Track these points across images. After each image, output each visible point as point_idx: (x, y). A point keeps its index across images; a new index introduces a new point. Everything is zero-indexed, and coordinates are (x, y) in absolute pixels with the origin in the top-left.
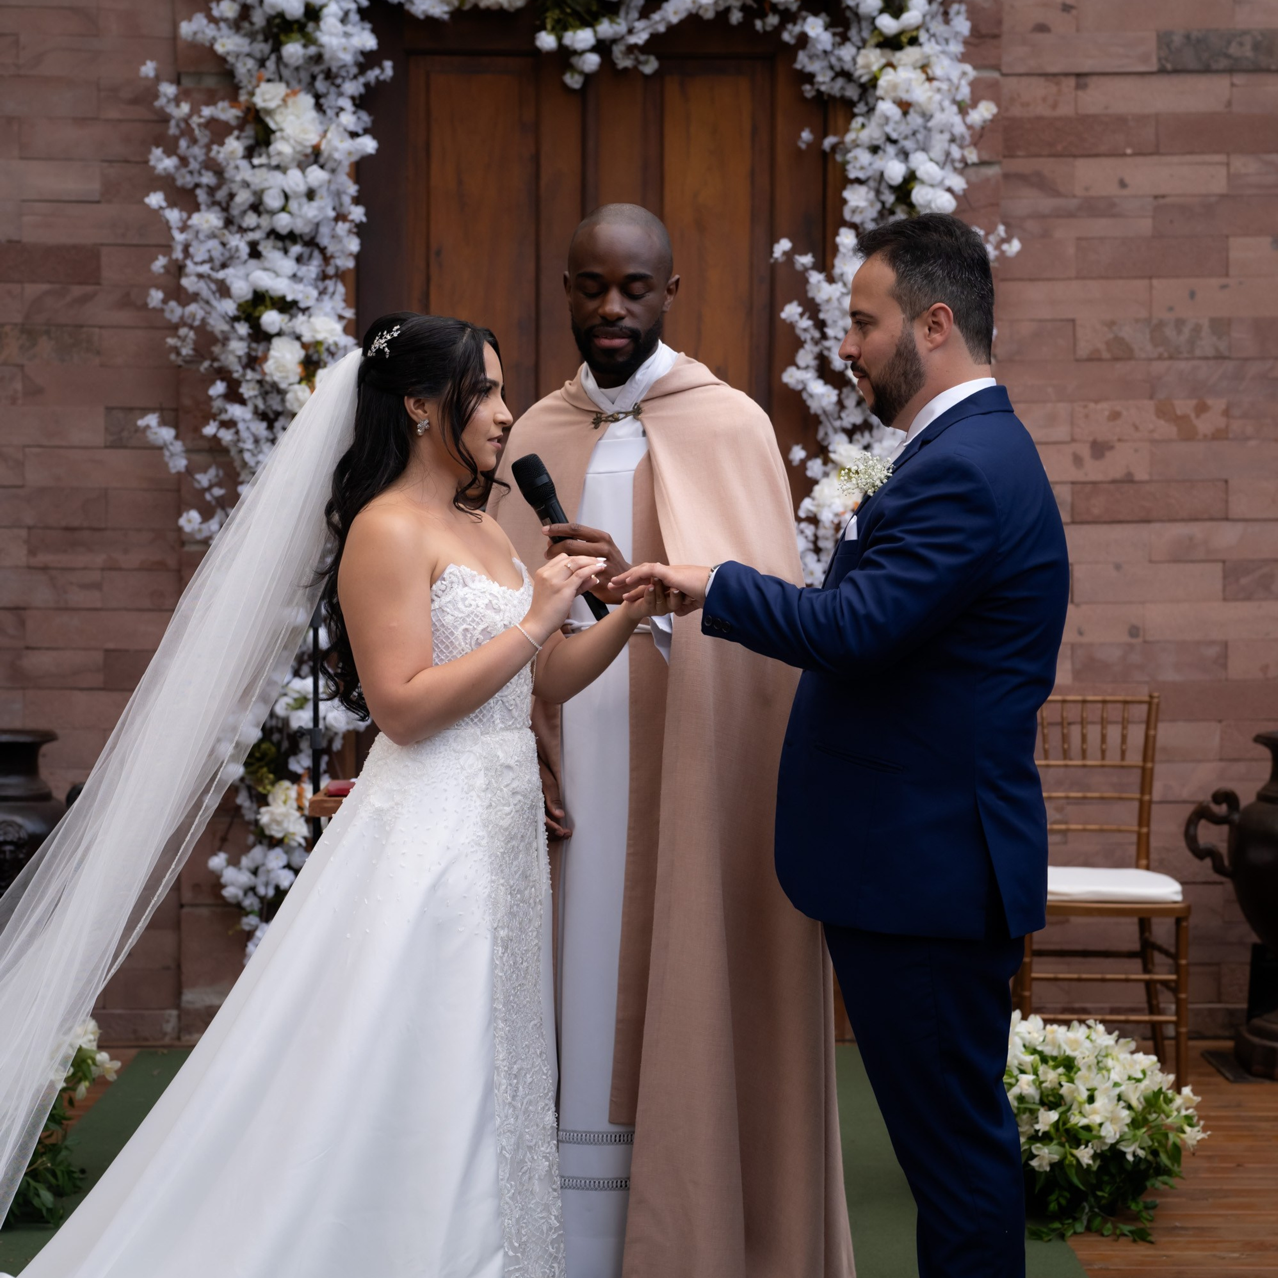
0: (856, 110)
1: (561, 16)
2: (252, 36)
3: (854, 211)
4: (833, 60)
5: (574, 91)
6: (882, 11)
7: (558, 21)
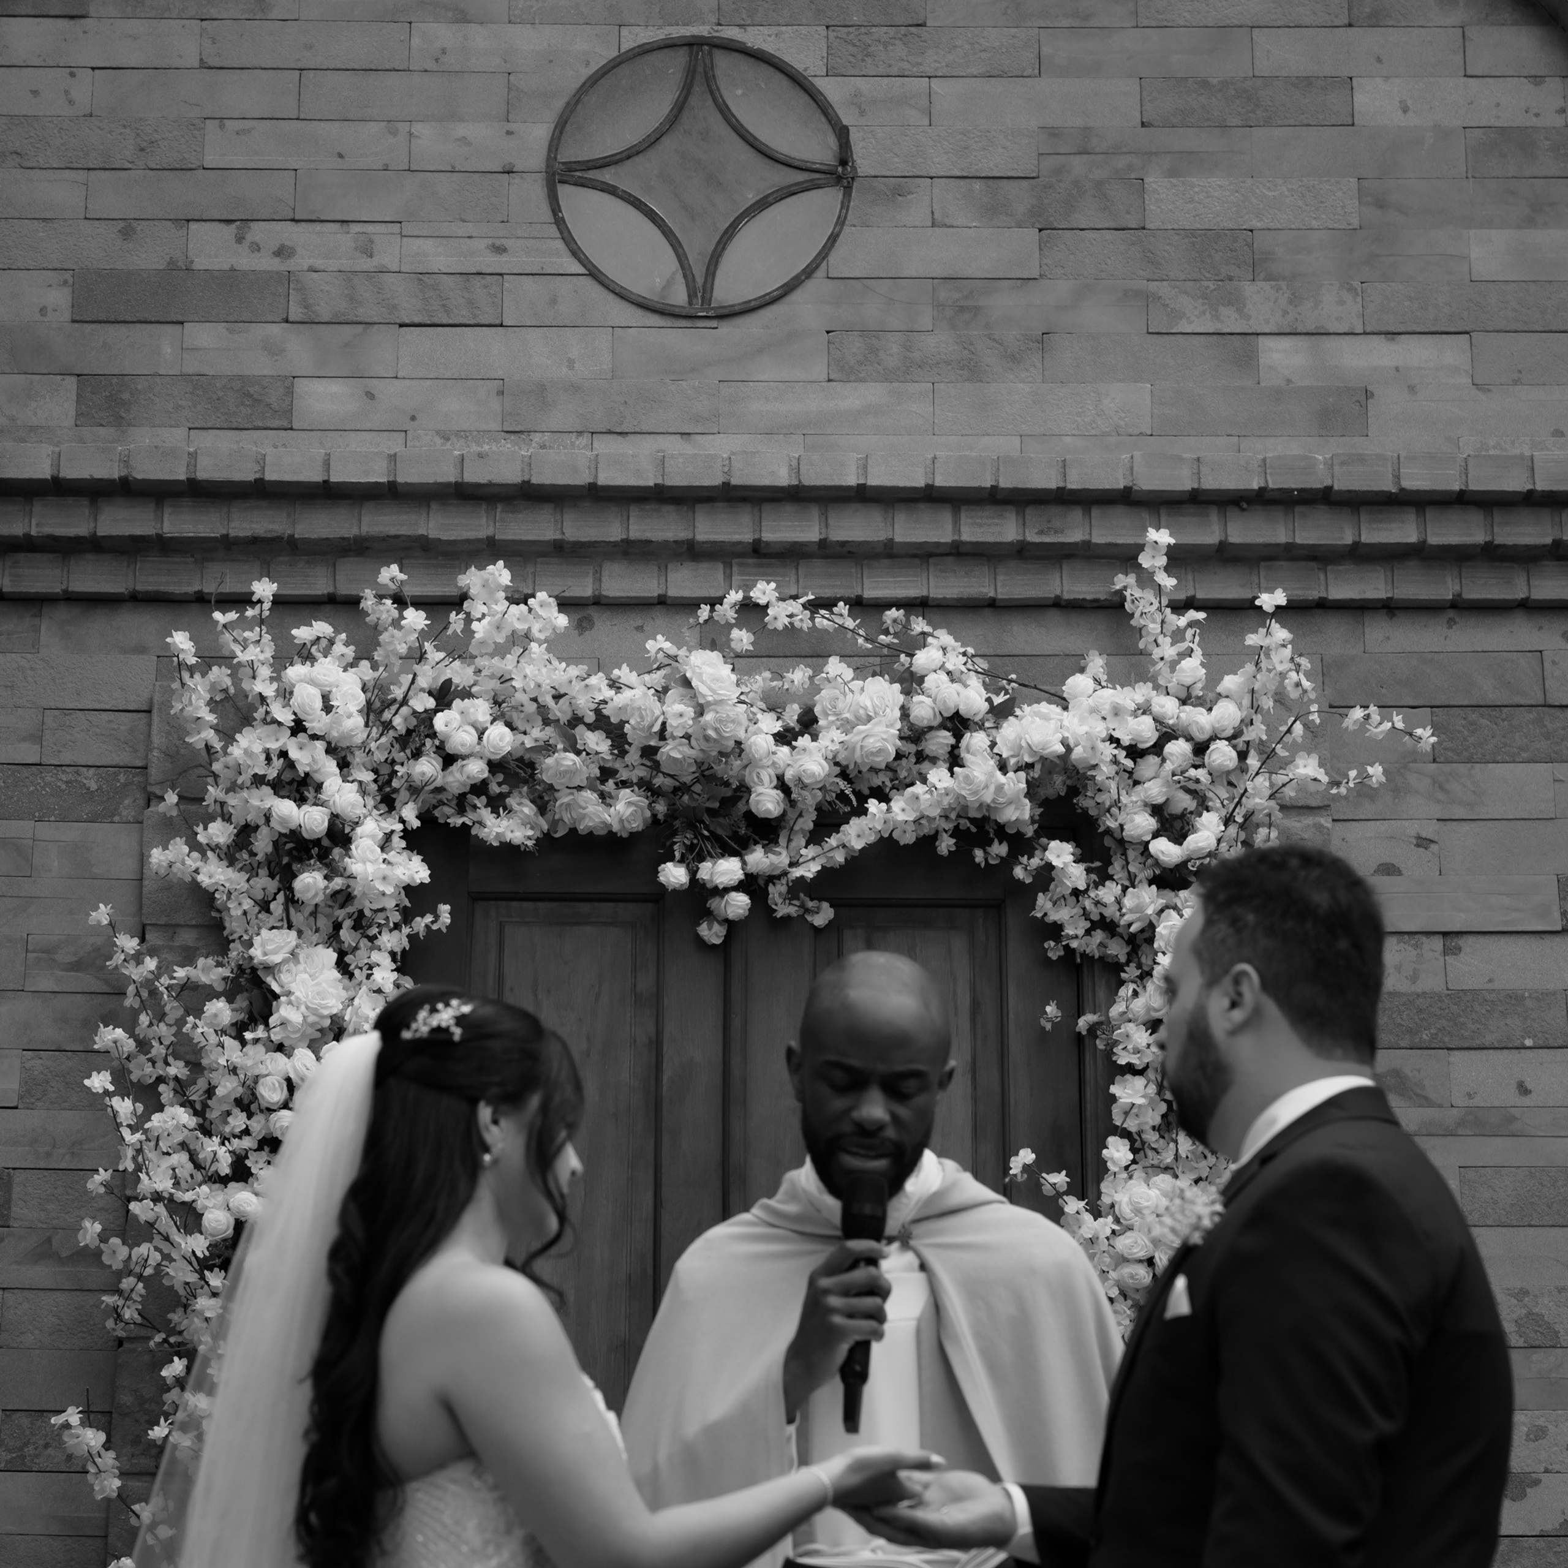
0: (1123, 975)
1: (695, 841)
2: (252, 871)
3: (1126, 1114)
4: (1088, 904)
5: (714, 945)
6: (1156, 835)
7: (691, 848)
